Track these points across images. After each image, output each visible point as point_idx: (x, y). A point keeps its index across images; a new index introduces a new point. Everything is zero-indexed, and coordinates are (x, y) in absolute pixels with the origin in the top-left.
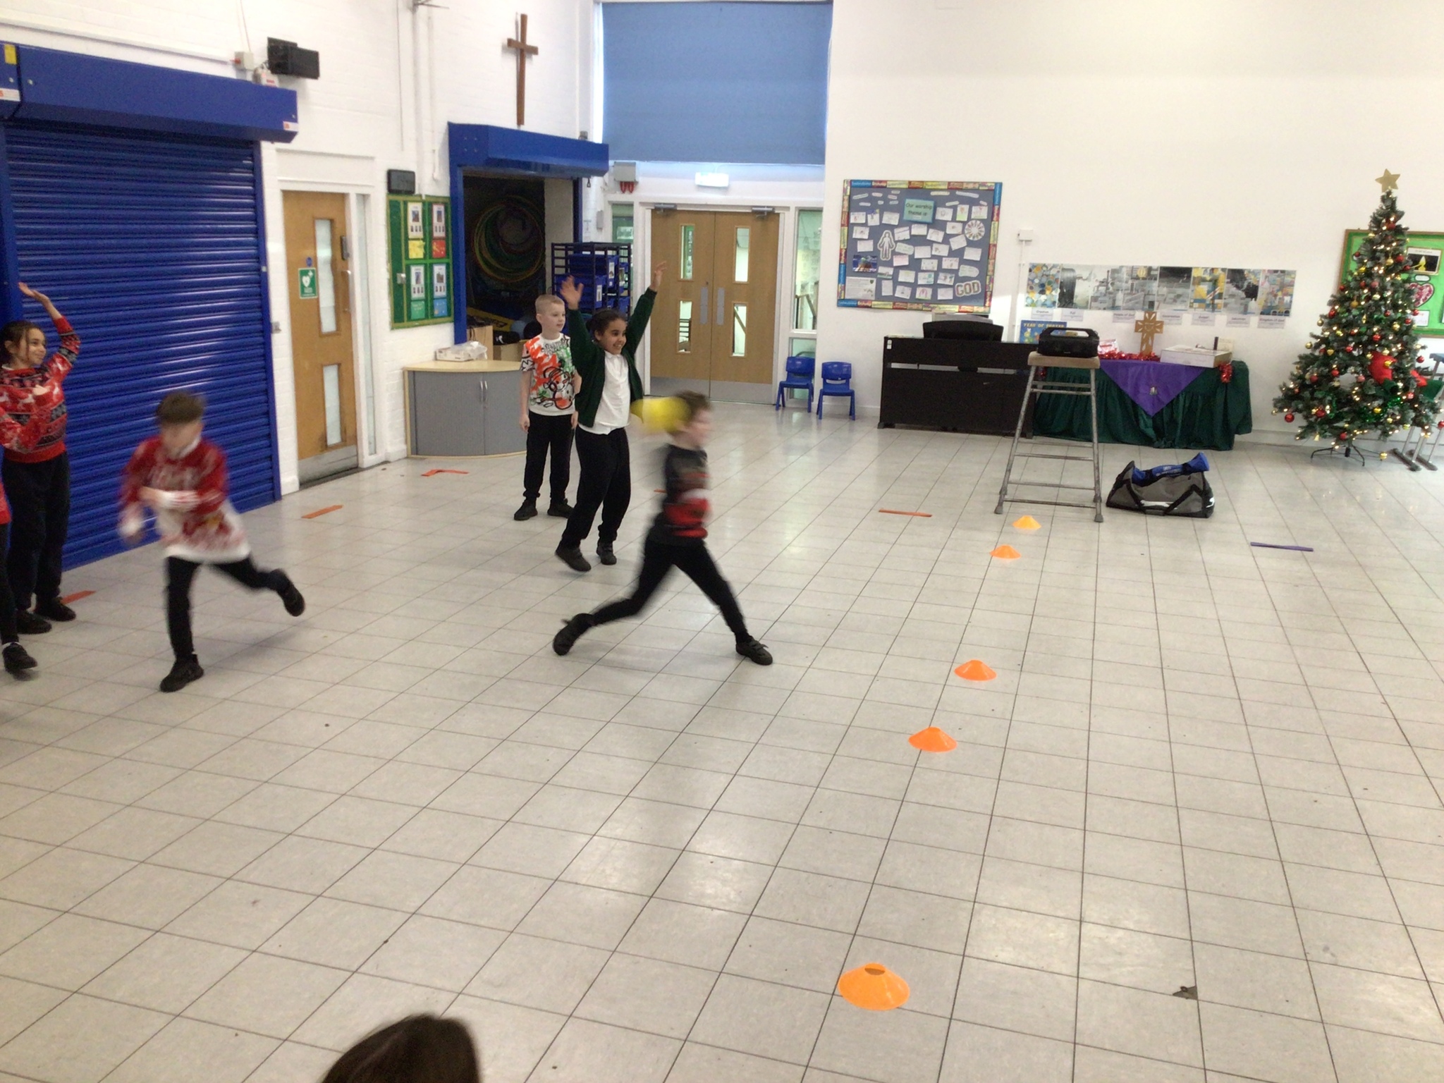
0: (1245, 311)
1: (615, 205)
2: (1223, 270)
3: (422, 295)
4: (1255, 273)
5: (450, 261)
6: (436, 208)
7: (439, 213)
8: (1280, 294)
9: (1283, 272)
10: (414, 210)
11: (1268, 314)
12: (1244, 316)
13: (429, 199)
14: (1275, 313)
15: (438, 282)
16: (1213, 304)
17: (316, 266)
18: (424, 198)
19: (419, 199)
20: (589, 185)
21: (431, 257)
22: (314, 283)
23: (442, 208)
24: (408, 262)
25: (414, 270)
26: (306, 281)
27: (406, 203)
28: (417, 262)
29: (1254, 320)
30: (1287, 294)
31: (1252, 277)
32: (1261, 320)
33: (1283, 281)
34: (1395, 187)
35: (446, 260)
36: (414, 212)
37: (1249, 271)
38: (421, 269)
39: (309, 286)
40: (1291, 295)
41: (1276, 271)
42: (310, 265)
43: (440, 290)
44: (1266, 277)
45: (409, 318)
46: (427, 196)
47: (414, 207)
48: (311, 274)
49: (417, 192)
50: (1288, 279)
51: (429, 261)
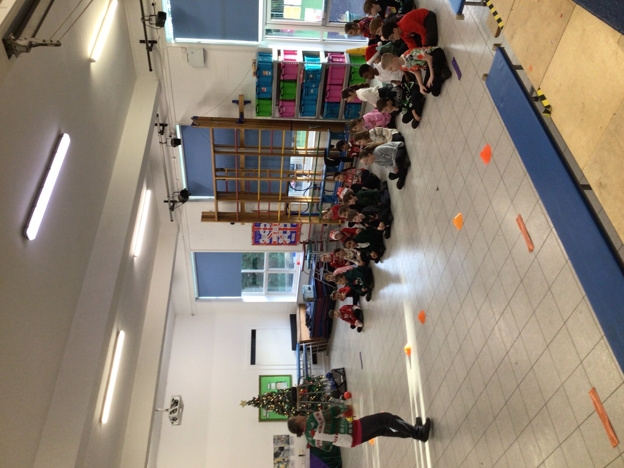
0: (289, 450)
2: (274, 460)
4: (275, 449)
8: (282, 439)
9: (274, 440)
11: (289, 442)
12: (290, 450)
14: (289, 440)
16: (286, 462)
29: (291, 446)
30: (282, 437)
31: (276, 450)
32: (291, 444)
33: (277, 439)
34: (245, 401)
37: (274, 451)
40: (282, 435)
41: (274, 442)
44: (276, 445)
50: (276, 438)
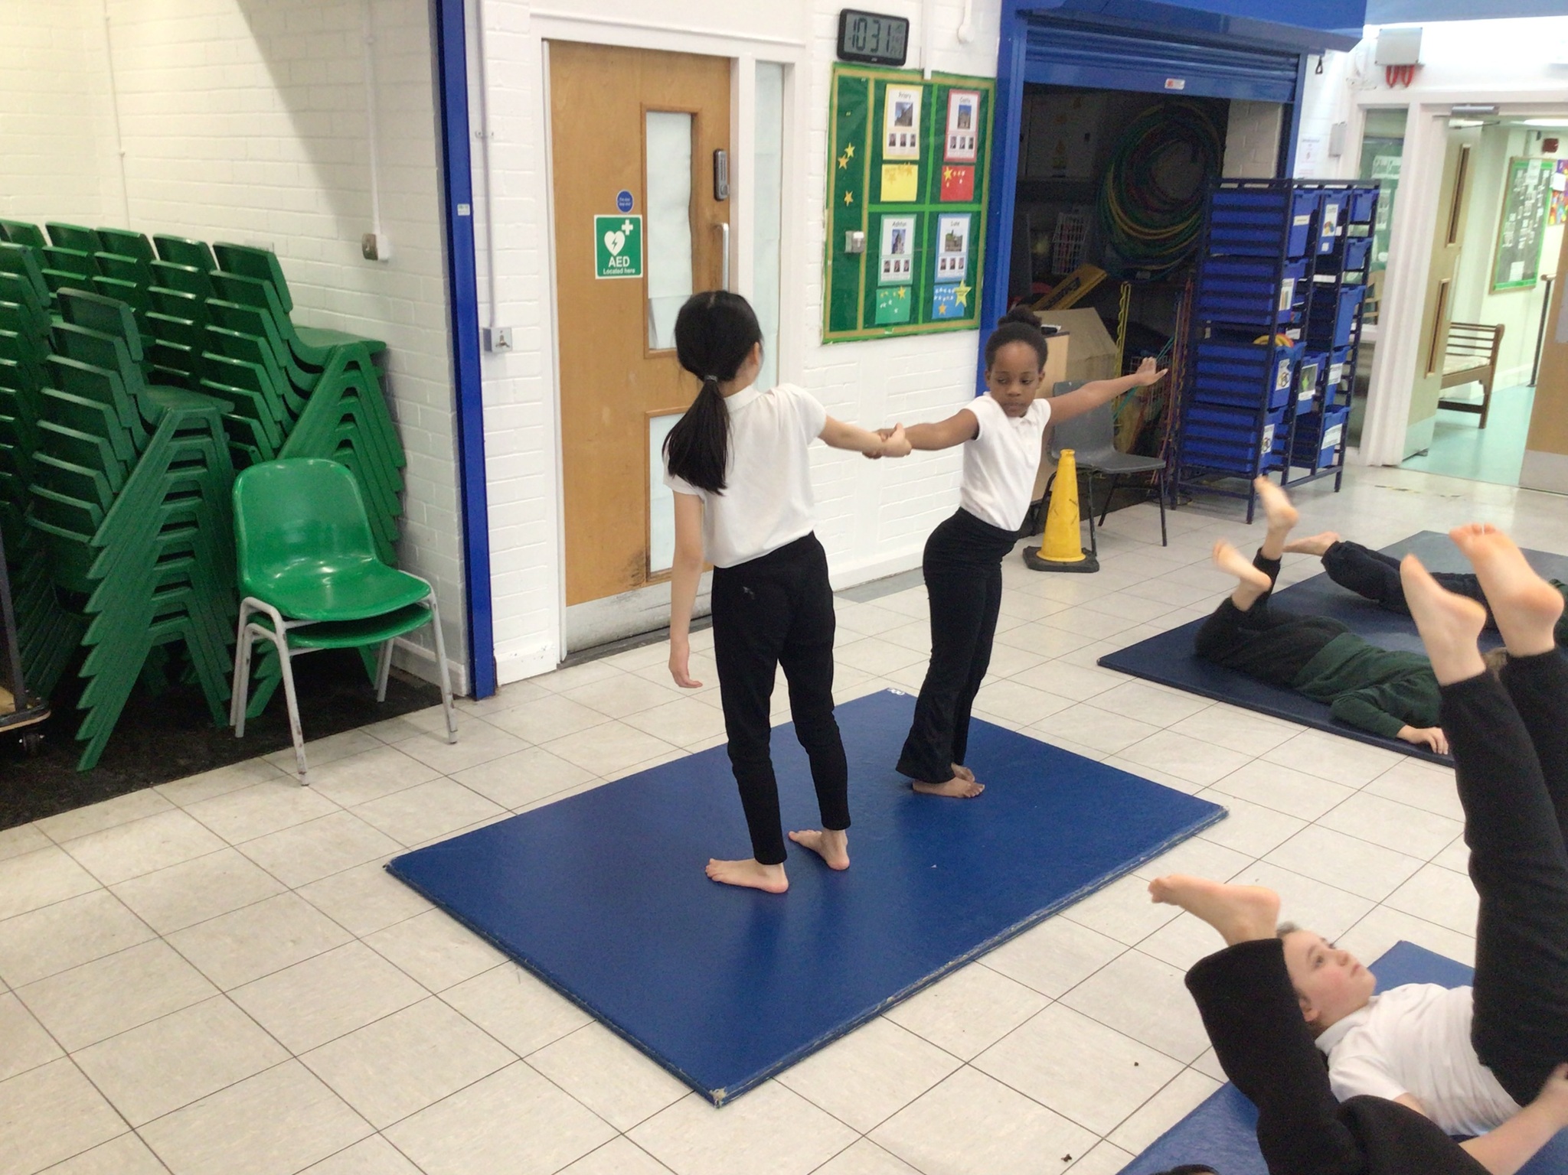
1: (1372, 113)
3: (906, 277)
5: (983, 208)
6: (956, 100)
7: (965, 110)
10: (902, 100)
13: (939, 80)
15: (948, 249)
17: (644, 211)
18: (928, 76)
19: (917, 78)
20: (1319, 70)
21: (935, 200)
22: (635, 248)
23: (973, 101)
24: (877, 208)
25: (888, 225)
26: (615, 241)
27: (881, 86)
28: (899, 208)
35: (975, 207)
36: (900, 106)
38: (909, 224)
39: (621, 254)
42: (626, 209)
43: (952, 265)
45: (870, 321)
46: (935, 73)
47: (902, 96)
48: (628, 227)
49: (911, 63)
51: (927, 208)
